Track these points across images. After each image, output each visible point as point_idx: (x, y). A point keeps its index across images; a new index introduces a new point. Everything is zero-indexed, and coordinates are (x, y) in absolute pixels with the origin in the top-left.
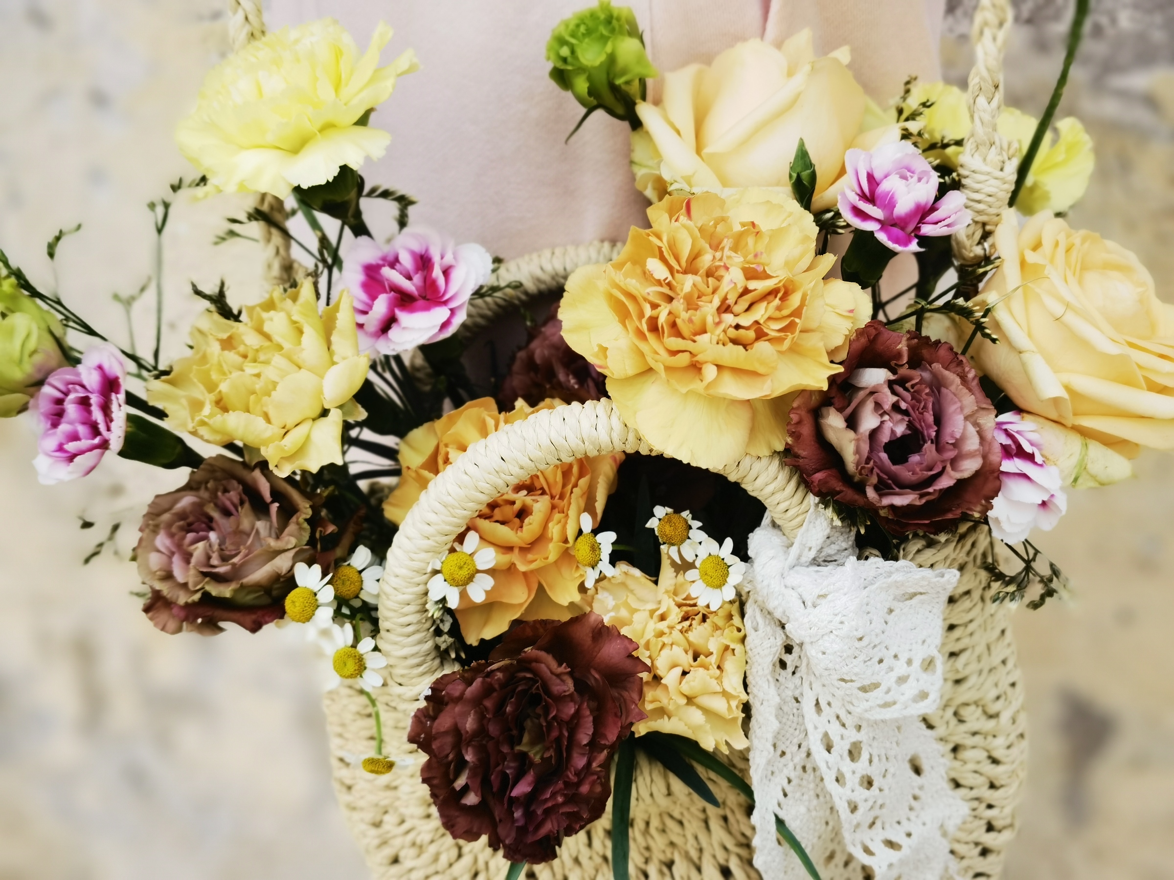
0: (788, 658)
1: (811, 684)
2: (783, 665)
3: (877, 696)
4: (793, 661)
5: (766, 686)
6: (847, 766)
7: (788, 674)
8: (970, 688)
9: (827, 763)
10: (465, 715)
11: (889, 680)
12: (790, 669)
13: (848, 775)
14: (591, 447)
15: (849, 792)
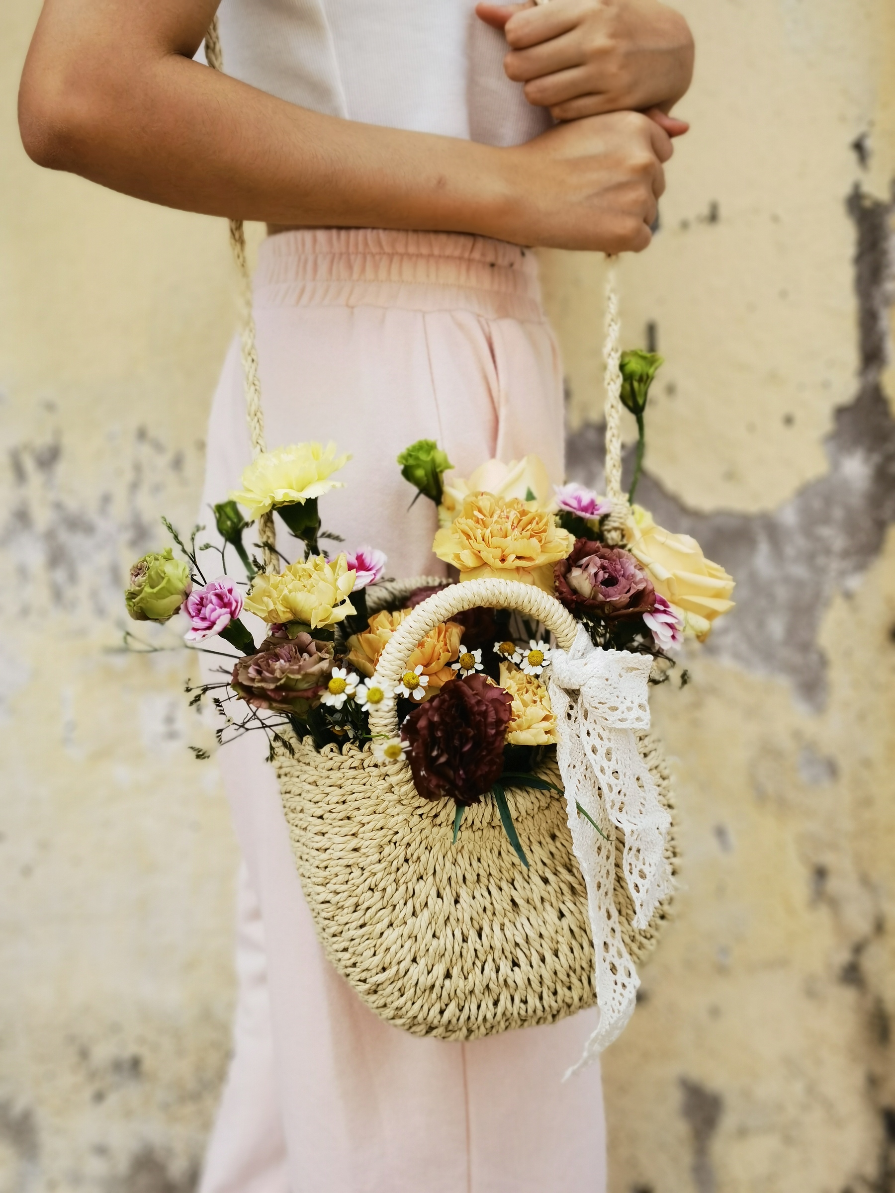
0: (571, 712)
1: (584, 724)
2: (569, 716)
3: (617, 715)
4: (574, 713)
5: (563, 725)
6: (605, 763)
7: (572, 722)
8: (653, 758)
9: (595, 760)
10: (433, 716)
11: (622, 708)
12: (573, 718)
13: (606, 768)
14: (478, 598)
15: (607, 778)
